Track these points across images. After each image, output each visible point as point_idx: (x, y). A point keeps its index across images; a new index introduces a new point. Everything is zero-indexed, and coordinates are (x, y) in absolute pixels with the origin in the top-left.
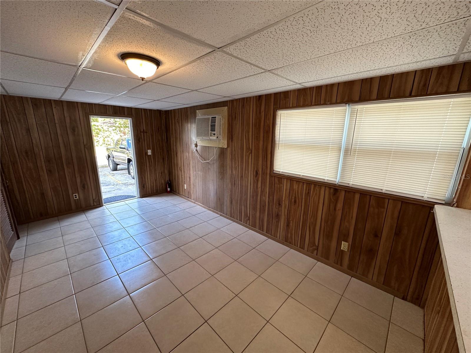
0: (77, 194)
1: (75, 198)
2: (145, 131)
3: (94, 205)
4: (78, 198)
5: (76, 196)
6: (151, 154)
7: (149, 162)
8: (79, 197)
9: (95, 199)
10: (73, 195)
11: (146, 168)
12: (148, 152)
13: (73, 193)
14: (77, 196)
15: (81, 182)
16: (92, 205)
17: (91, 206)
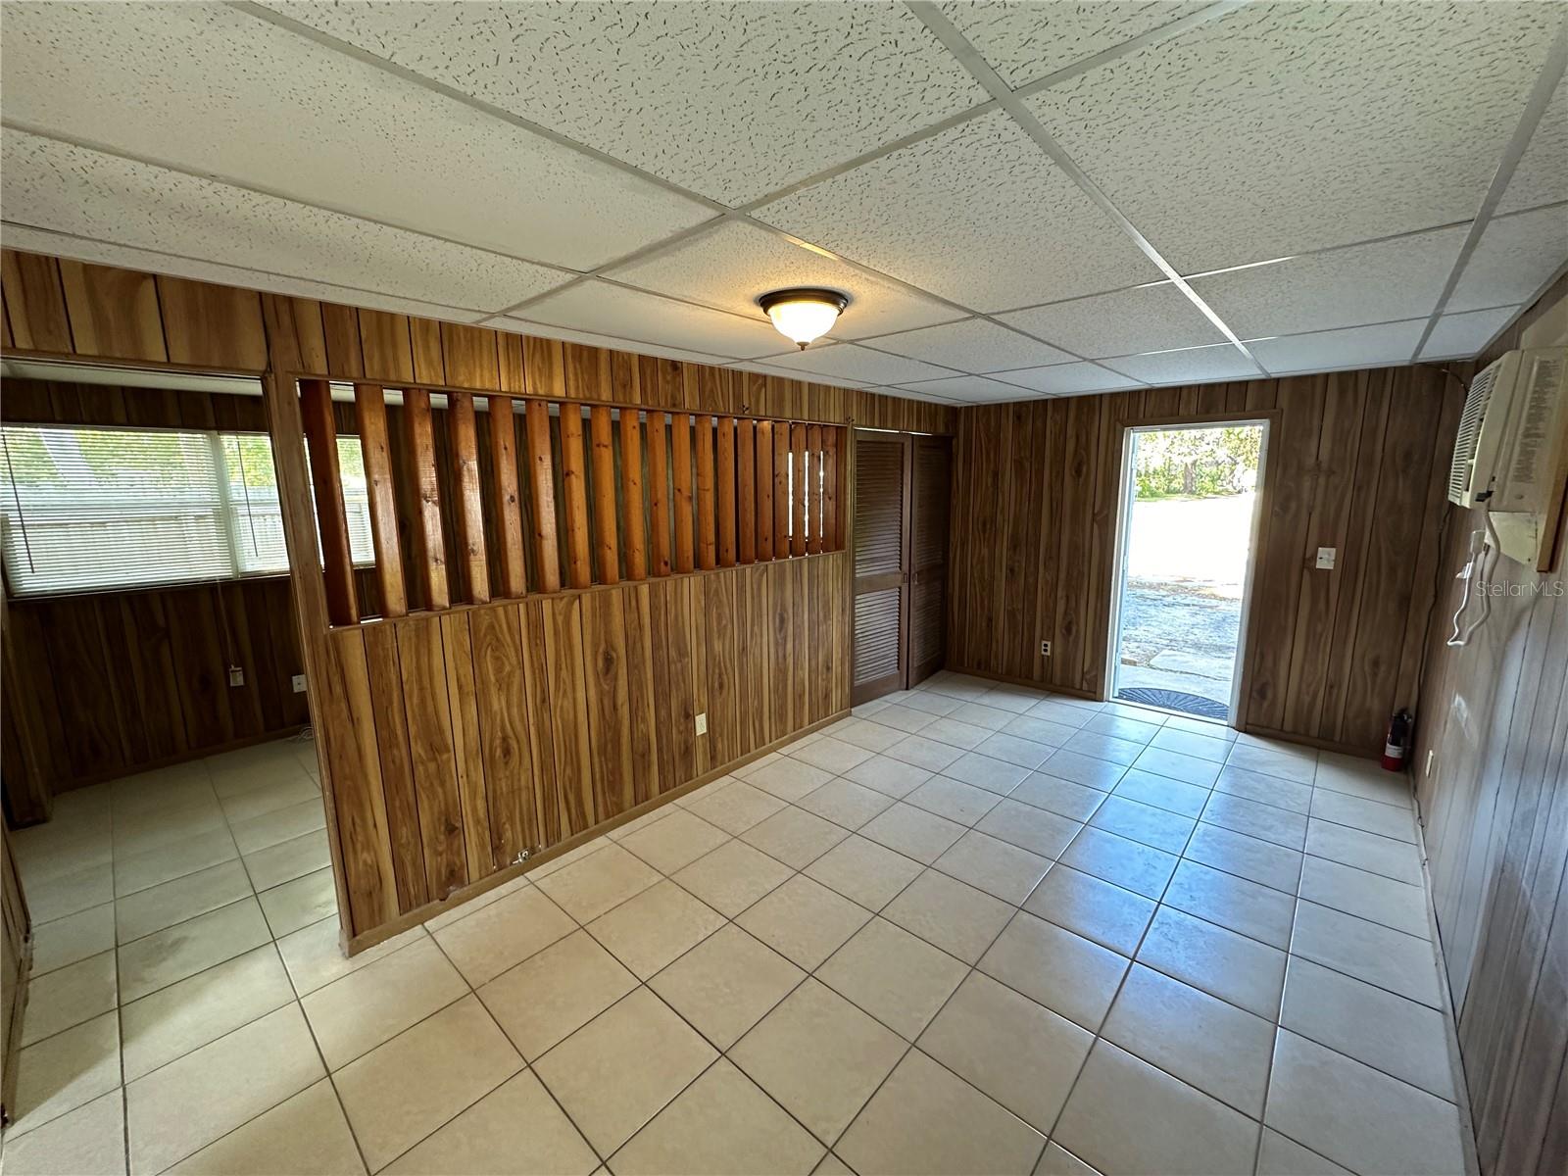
0: (1049, 644)
1: (1043, 653)
2: (1324, 466)
3: (1081, 689)
4: (1049, 653)
5: (1046, 648)
6: (1330, 567)
7: (1314, 602)
8: (1052, 652)
9: (1089, 672)
10: (1040, 642)
11: (1291, 619)
12: (1319, 556)
13: (1042, 638)
14: (1049, 648)
15: (1066, 613)
16: (1078, 686)
17: (1073, 688)
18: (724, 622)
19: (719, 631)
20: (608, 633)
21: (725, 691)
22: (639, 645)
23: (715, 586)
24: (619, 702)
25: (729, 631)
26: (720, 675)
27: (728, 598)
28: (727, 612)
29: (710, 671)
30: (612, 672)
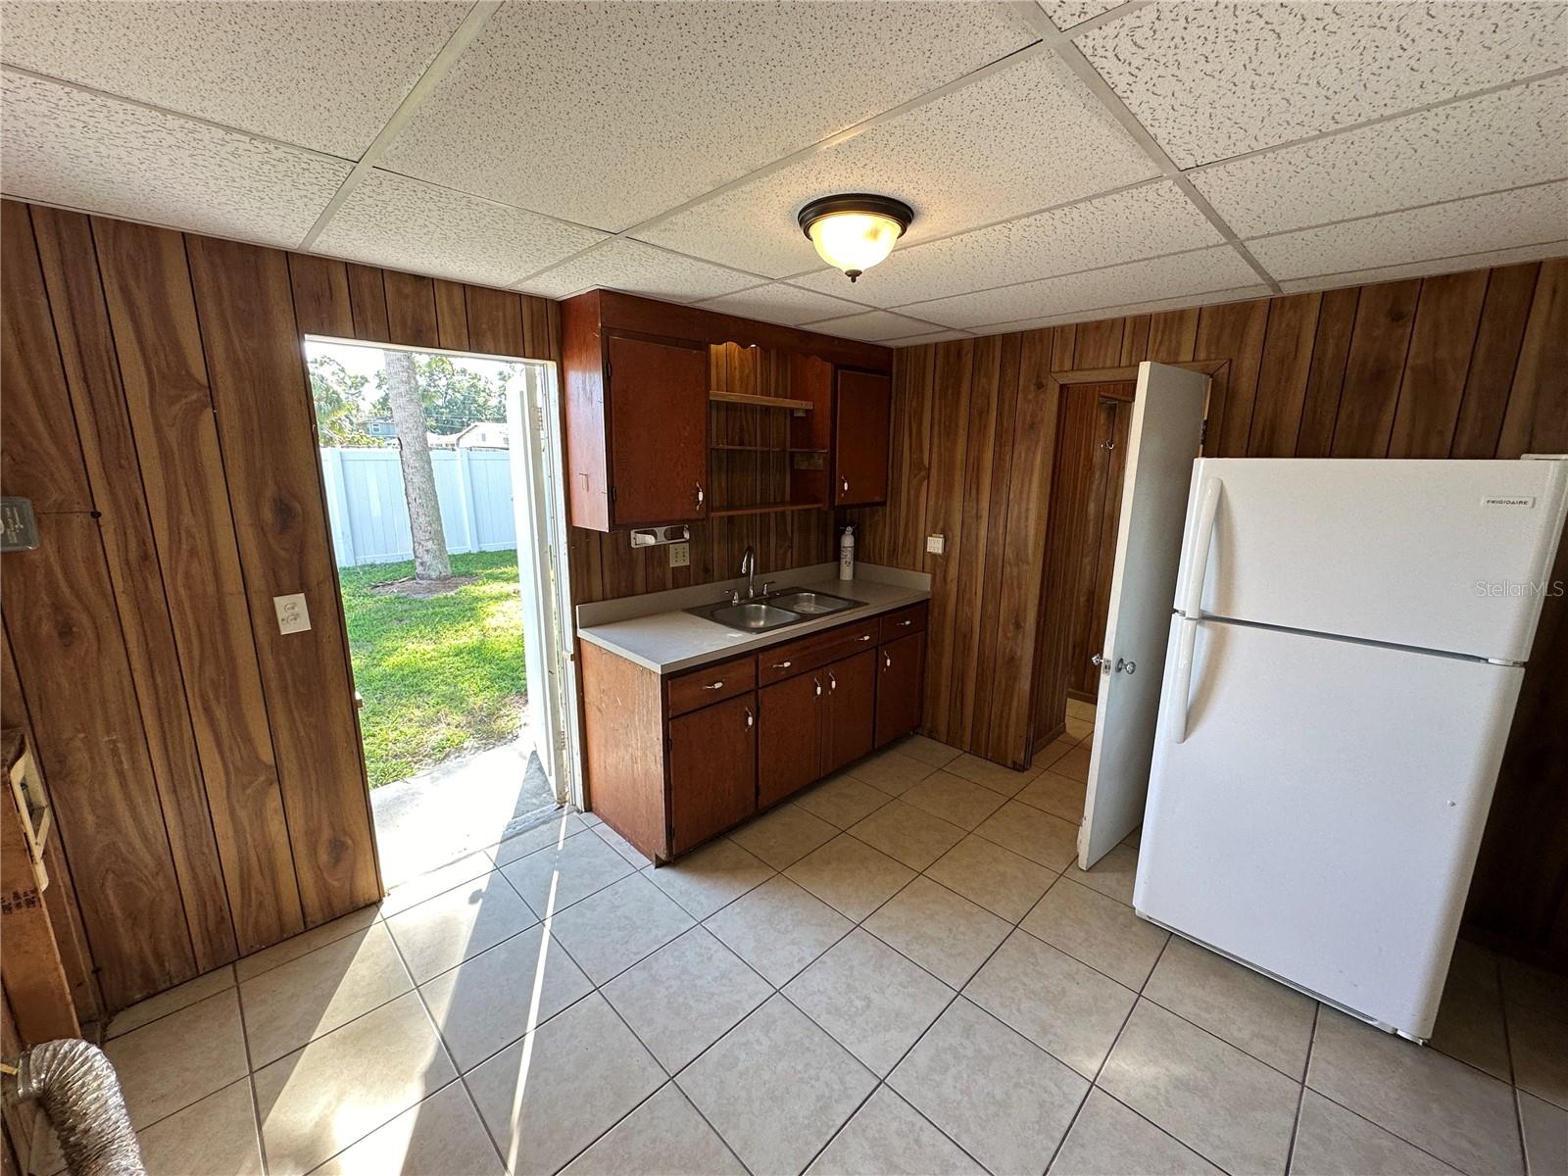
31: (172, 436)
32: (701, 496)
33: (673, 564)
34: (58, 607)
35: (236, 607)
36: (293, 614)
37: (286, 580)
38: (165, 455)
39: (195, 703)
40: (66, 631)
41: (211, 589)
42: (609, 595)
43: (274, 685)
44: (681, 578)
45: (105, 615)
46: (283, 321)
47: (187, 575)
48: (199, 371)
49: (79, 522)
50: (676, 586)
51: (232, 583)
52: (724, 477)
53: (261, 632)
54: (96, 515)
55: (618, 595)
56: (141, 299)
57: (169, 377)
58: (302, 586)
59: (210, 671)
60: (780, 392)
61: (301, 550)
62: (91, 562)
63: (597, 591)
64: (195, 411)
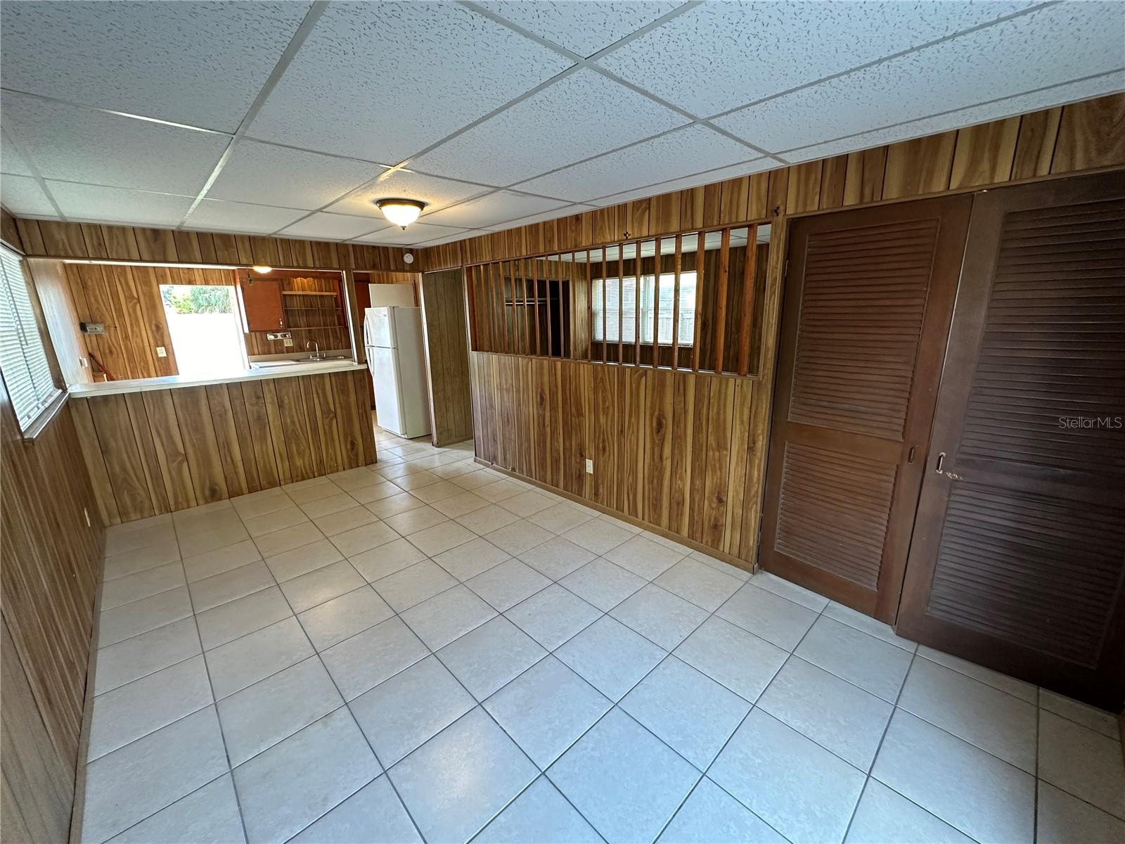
18: (607, 404)
19: (603, 408)
20: (542, 384)
21: (607, 453)
22: (555, 397)
23: (600, 376)
24: (546, 424)
25: (611, 411)
26: (604, 441)
27: (610, 386)
28: (610, 397)
29: (597, 434)
30: (543, 406)
31: (131, 310)
32: (281, 323)
33: (286, 345)
34: (109, 347)
35: (147, 349)
36: (161, 352)
37: (159, 343)
38: (129, 314)
39: (139, 371)
40: (111, 352)
41: (141, 345)
42: (260, 353)
43: (158, 369)
44: (289, 350)
45: (119, 350)
46: (154, 283)
47: (136, 341)
48: (136, 295)
49: (112, 329)
50: (288, 352)
51: (146, 344)
52: (305, 318)
53: (154, 357)
54: (116, 327)
55: (264, 353)
56: (122, 280)
57: (130, 297)
58: (163, 345)
59: (142, 363)
60: (327, 289)
61: (162, 336)
62: (115, 338)
63: (256, 351)
64: (135, 304)
